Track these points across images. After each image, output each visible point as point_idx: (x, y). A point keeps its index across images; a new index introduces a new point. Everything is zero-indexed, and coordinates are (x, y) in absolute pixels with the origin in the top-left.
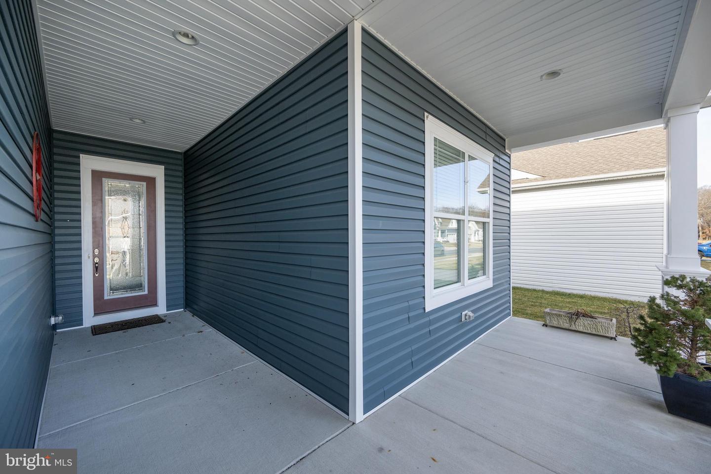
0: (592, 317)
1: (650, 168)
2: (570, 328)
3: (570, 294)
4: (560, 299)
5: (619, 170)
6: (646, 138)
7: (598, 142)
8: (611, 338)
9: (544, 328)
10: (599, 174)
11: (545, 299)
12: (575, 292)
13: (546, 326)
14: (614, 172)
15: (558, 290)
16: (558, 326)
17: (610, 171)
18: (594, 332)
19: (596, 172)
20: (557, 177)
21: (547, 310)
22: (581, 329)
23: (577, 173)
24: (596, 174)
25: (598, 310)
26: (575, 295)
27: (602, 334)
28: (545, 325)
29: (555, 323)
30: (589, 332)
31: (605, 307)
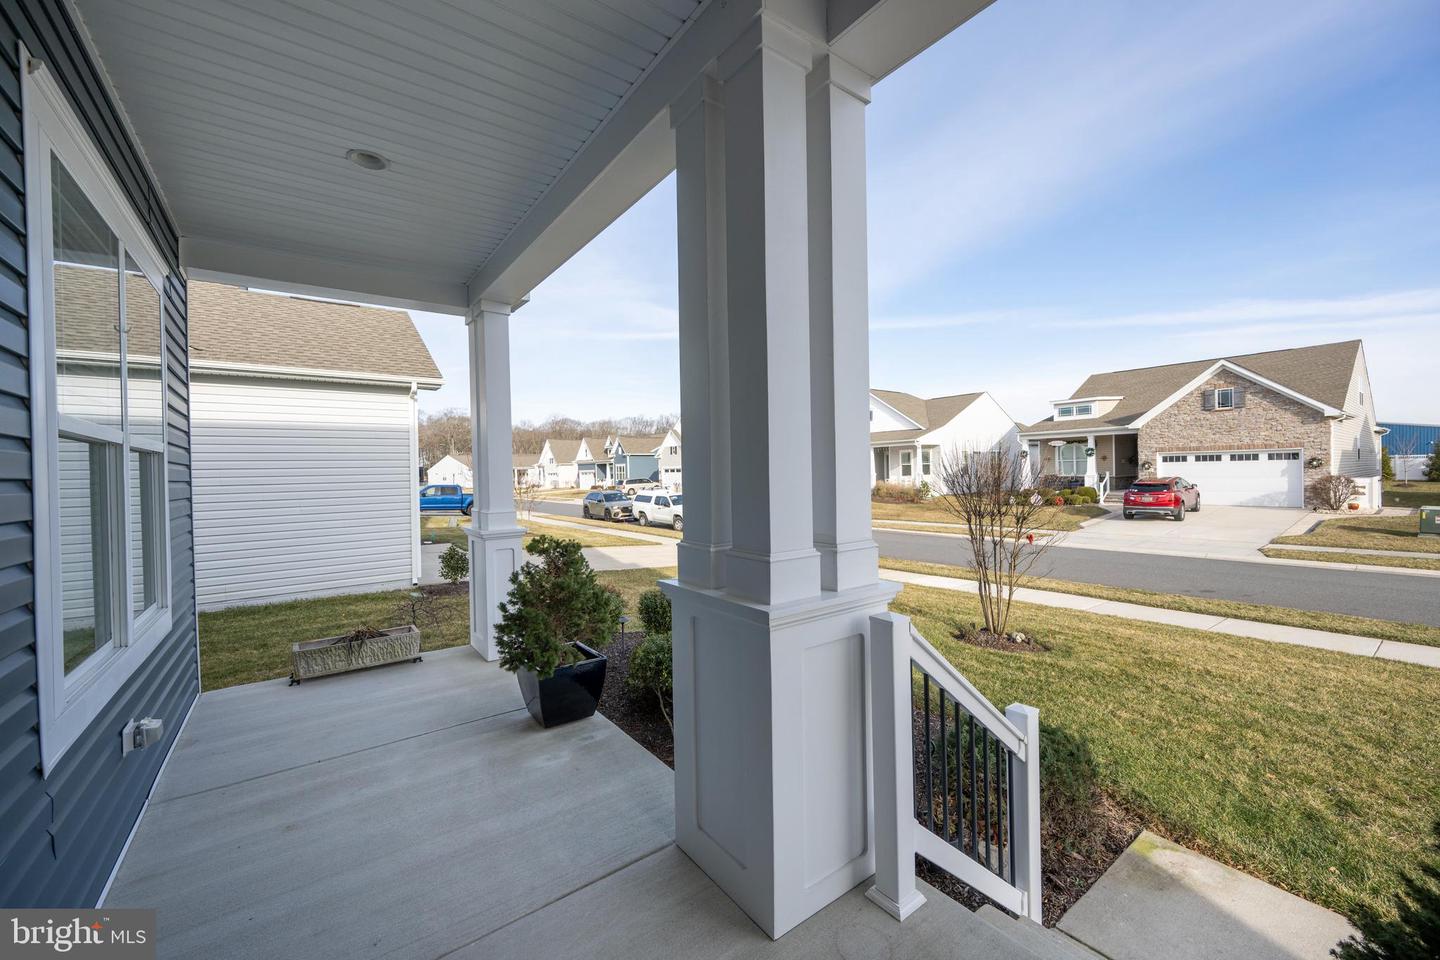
0: (381, 635)
1: (393, 373)
2: (352, 668)
3: (266, 608)
4: (252, 622)
5: (348, 368)
6: (374, 322)
7: (298, 305)
8: (415, 661)
9: (296, 689)
10: (317, 367)
11: (218, 632)
12: (275, 600)
13: (298, 682)
14: (341, 369)
15: (240, 604)
16: (324, 673)
17: (334, 366)
18: (390, 661)
19: (311, 363)
20: (230, 357)
21: (296, 648)
22: (368, 663)
23: (273, 357)
24: (312, 367)
25: (331, 624)
26: (276, 606)
27: (401, 658)
28: (295, 681)
29: (318, 670)
30: (382, 662)
31: (340, 615)
